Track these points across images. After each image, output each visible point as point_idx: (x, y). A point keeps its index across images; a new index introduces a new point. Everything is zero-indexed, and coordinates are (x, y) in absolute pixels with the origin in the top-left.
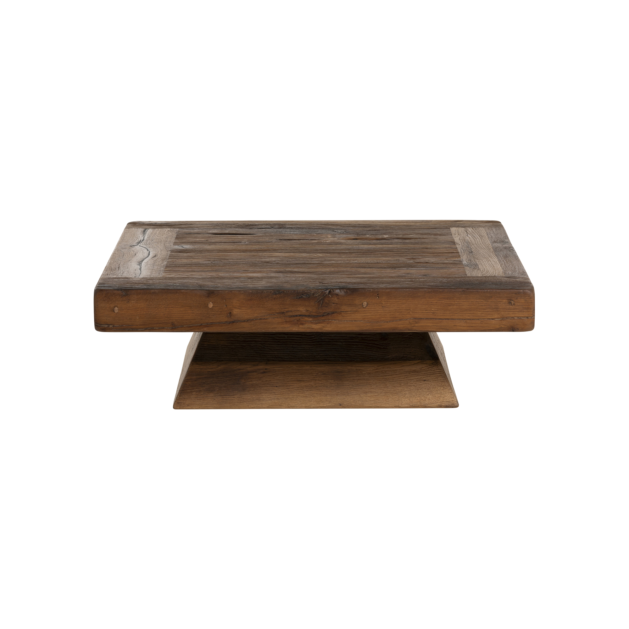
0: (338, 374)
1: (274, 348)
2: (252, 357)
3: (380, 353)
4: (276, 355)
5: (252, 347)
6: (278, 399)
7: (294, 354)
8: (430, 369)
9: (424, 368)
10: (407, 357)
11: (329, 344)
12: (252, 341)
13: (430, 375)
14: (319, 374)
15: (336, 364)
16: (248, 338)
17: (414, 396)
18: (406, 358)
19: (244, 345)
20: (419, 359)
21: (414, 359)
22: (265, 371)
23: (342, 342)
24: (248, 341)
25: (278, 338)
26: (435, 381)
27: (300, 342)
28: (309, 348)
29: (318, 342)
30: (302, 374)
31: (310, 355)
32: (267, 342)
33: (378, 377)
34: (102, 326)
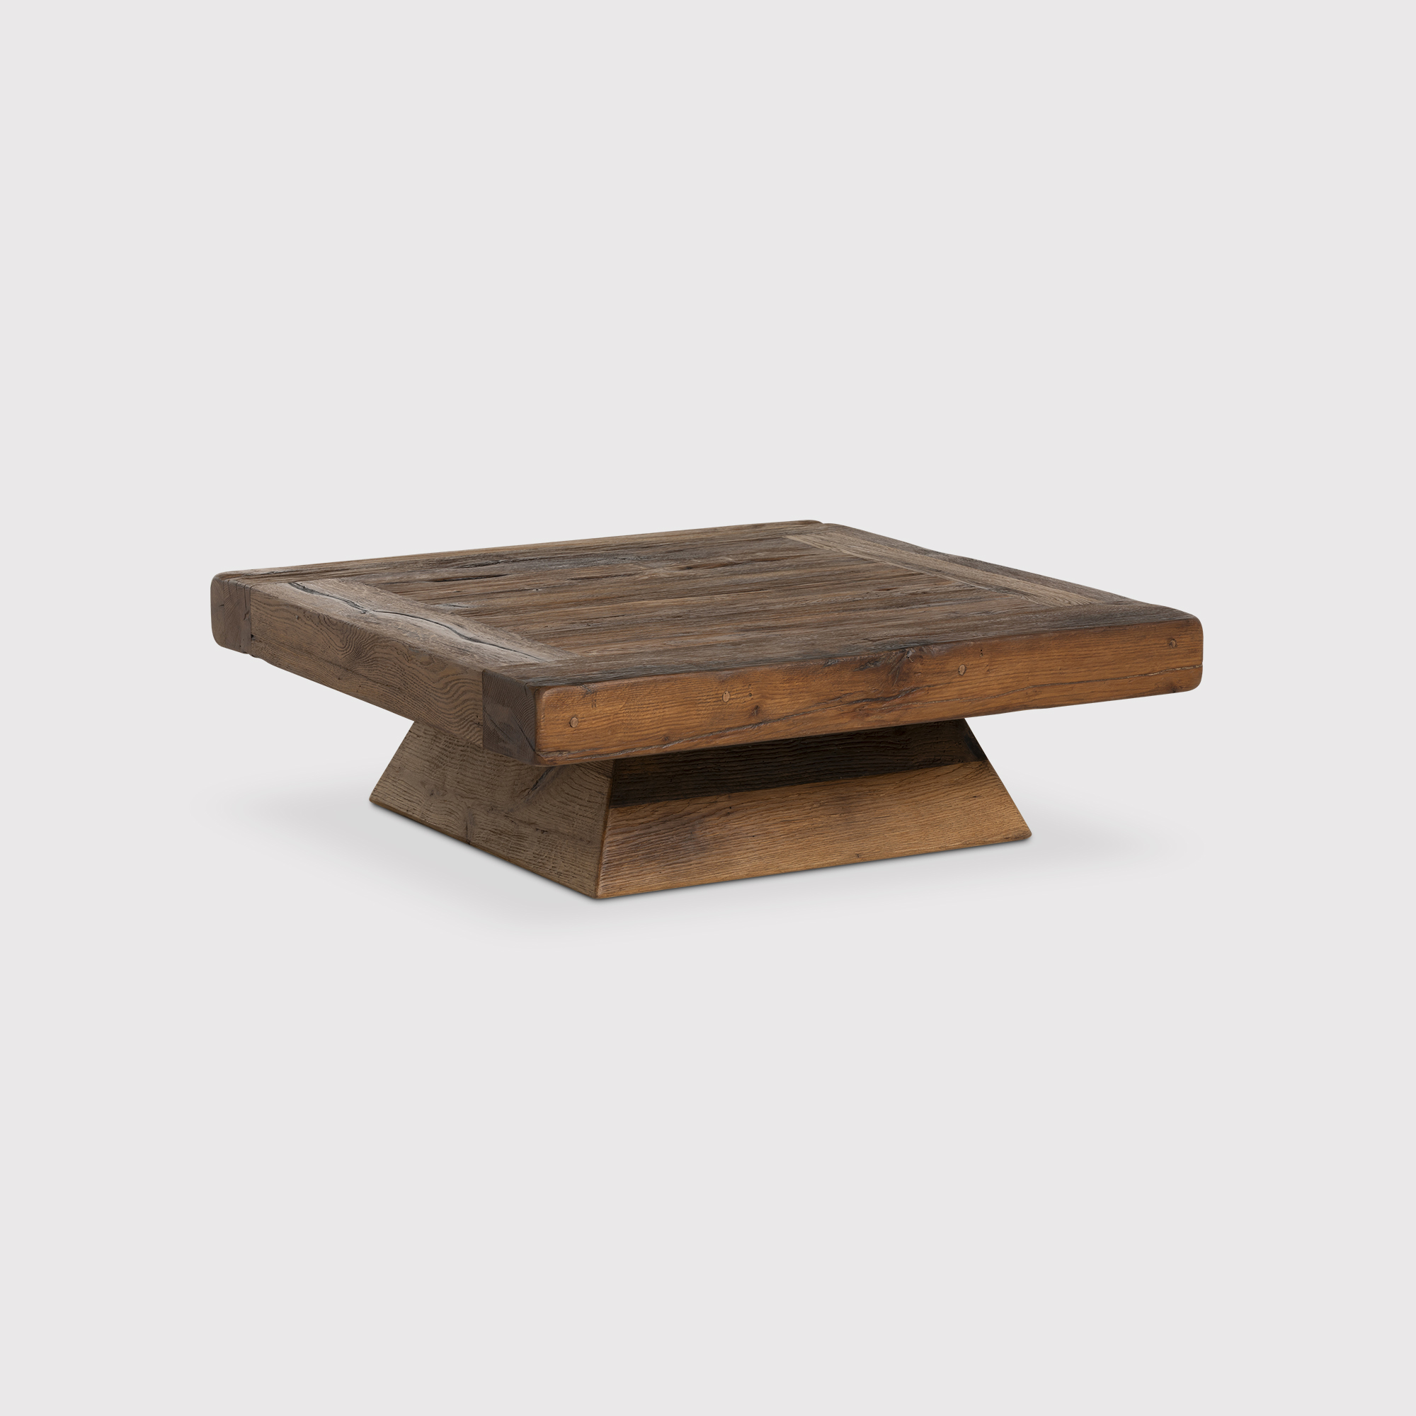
0: (843, 802)
1: (735, 769)
2: (703, 788)
3: (900, 758)
4: (741, 780)
5: (700, 771)
6: (760, 858)
7: (767, 775)
8: (979, 776)
9: (970, 776)
10: (939, 760)
11: (819, 751)
12: (699, 760)
13: (981, 786)
14: (815, 806)
15: (837, 784)
16: (690, 754)
17: (965, 826)
18: (939, 762)
19: (687, 768)
20: (959, 761)
21: (951, 762)
22: (729, 810)
23: (837, 745)
24: (691, 761)
25: (737, 751)
26: (991, 795)
27: (774, 753)
28: (789, 762)
29: (801, 749)
30: (788, 810)
31: (794, 773)
32: (723, 758)
33: (904, 799)
34: (551, 755)
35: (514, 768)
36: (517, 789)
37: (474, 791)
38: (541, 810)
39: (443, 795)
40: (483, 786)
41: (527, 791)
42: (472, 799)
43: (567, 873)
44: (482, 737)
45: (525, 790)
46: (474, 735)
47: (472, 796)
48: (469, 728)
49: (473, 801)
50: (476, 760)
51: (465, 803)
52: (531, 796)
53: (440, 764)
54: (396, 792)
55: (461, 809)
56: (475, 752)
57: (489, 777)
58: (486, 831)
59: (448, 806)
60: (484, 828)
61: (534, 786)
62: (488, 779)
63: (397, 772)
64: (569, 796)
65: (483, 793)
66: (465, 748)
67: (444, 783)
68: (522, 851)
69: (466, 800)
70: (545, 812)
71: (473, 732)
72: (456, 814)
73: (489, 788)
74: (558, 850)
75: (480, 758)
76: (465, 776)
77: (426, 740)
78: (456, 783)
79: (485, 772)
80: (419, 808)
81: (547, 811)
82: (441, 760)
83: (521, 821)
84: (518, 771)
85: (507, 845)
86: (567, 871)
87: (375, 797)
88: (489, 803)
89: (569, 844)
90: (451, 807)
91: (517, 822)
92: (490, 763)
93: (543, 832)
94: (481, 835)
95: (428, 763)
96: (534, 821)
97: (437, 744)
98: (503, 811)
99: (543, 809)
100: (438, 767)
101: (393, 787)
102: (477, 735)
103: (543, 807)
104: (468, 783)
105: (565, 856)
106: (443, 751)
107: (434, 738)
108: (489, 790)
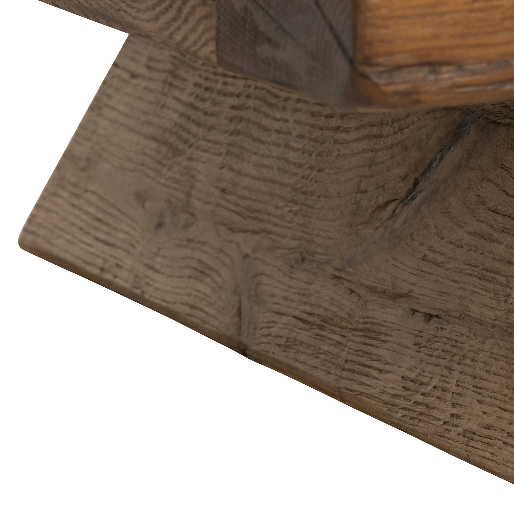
34: (404, 76)
35: (358, 146)
36: (364, 203)
37: (260, 212)
38: (425, 258)
39: (186, 226)
40: (282, 198)
41: (391, 207)
42: (255, 232)
43: (490, 433)
44: (213, 33)
45: (386, 204)
46: (193, 30)
47: (254, 225)
48: (180, 10)
49: (255, 238)
50: (266, 129)
51: (238, 244)
52: (400, 221)
53: (181, 146)
54: (77, 221)
55: (227, 261)
56: (266, 109)
57: (295, 174)
58: (285, 319)
59: (198, 255)
60: (283, 309)
61: (410, 192)
62: (293, 180)
63: (83, 170)
64: (499, 218)
65: (282, 217)
66: (242, 100)
67: (189, 195)
68: (374, 373)
69: (239, 237)
70: (435, 263)
71: (192, 20)
72: (214, 275)
73: (295, 202)
74: (467, 369)
75: (277, 125)
76: (239, 173)
77: (152, 85)
78: (217, 192)
79: (287, 160)
80: (128, 262)
81: (440, 259)
82: (185, 135)
83: (372, 290)
84: (370, 155)
85: (337, 356)
86: (489, 427)
87: (30, 238)
88: (294, 244)
89: (496, 350)
90: (204, 257)
91: (363, 292)
92: (301, 137)
93: (429, 317)
94: (274, 331)
95: (153, 145)
96: (405, 287)
97: (177, 93)
98: (328, 262)
99: (431, 255)
100: (177, 152)
101: (70, 209)
102: (201, 27)
103: (431, 249)
104: (246, 193)
105: (484, 384)
106: (190, 112)
107: (170, 79)
108: (296, 208)
